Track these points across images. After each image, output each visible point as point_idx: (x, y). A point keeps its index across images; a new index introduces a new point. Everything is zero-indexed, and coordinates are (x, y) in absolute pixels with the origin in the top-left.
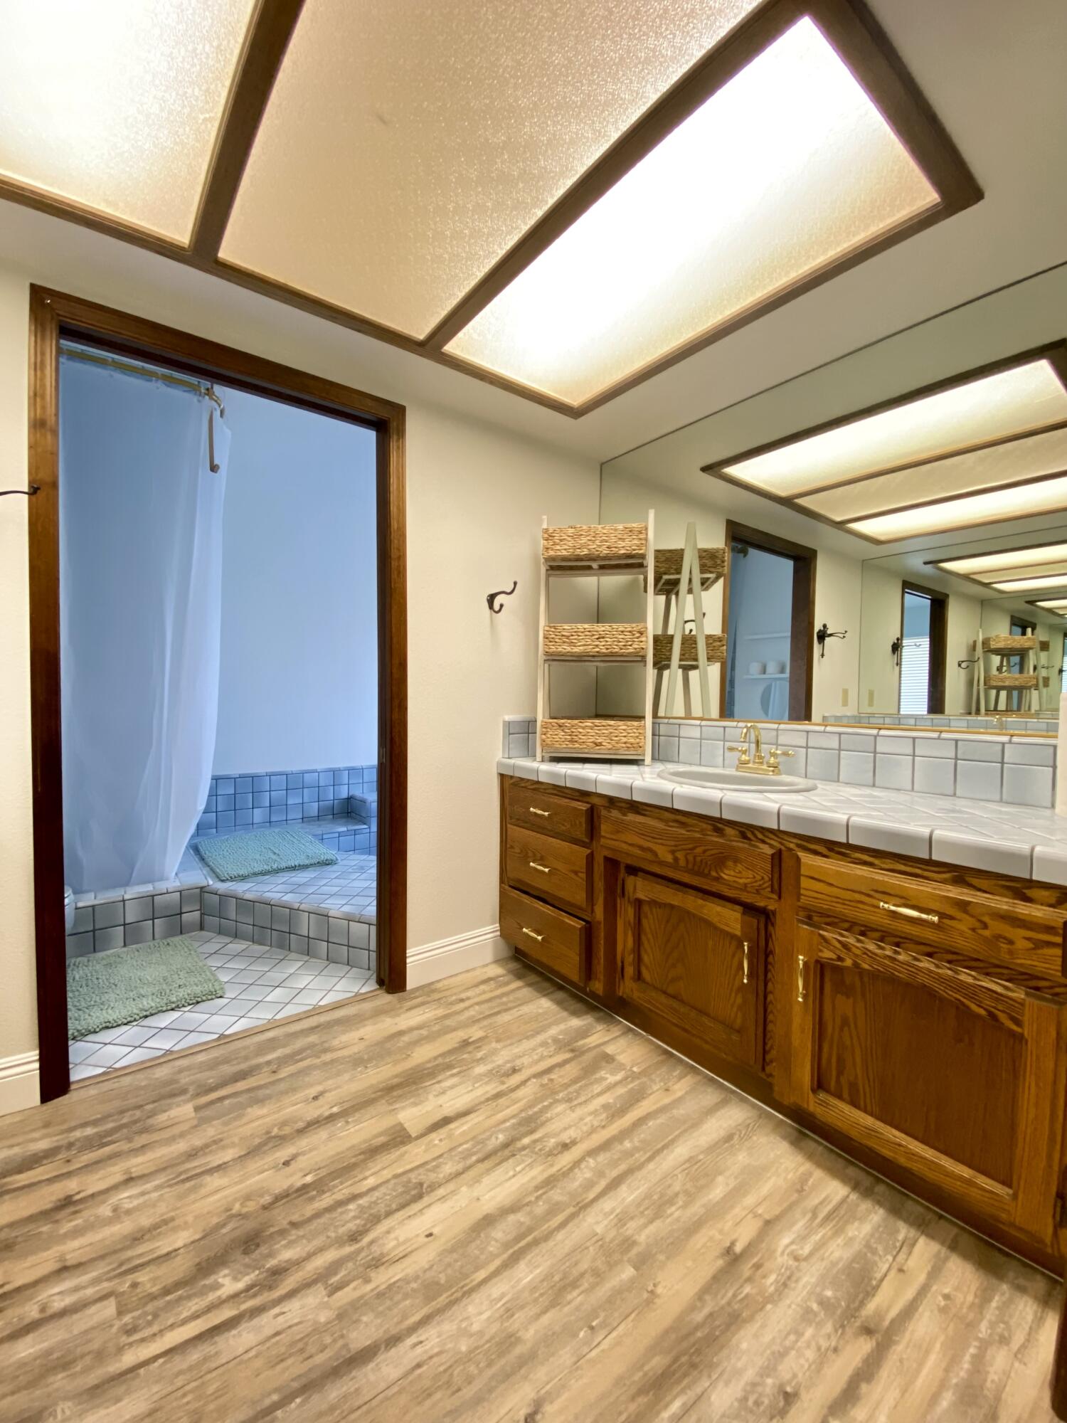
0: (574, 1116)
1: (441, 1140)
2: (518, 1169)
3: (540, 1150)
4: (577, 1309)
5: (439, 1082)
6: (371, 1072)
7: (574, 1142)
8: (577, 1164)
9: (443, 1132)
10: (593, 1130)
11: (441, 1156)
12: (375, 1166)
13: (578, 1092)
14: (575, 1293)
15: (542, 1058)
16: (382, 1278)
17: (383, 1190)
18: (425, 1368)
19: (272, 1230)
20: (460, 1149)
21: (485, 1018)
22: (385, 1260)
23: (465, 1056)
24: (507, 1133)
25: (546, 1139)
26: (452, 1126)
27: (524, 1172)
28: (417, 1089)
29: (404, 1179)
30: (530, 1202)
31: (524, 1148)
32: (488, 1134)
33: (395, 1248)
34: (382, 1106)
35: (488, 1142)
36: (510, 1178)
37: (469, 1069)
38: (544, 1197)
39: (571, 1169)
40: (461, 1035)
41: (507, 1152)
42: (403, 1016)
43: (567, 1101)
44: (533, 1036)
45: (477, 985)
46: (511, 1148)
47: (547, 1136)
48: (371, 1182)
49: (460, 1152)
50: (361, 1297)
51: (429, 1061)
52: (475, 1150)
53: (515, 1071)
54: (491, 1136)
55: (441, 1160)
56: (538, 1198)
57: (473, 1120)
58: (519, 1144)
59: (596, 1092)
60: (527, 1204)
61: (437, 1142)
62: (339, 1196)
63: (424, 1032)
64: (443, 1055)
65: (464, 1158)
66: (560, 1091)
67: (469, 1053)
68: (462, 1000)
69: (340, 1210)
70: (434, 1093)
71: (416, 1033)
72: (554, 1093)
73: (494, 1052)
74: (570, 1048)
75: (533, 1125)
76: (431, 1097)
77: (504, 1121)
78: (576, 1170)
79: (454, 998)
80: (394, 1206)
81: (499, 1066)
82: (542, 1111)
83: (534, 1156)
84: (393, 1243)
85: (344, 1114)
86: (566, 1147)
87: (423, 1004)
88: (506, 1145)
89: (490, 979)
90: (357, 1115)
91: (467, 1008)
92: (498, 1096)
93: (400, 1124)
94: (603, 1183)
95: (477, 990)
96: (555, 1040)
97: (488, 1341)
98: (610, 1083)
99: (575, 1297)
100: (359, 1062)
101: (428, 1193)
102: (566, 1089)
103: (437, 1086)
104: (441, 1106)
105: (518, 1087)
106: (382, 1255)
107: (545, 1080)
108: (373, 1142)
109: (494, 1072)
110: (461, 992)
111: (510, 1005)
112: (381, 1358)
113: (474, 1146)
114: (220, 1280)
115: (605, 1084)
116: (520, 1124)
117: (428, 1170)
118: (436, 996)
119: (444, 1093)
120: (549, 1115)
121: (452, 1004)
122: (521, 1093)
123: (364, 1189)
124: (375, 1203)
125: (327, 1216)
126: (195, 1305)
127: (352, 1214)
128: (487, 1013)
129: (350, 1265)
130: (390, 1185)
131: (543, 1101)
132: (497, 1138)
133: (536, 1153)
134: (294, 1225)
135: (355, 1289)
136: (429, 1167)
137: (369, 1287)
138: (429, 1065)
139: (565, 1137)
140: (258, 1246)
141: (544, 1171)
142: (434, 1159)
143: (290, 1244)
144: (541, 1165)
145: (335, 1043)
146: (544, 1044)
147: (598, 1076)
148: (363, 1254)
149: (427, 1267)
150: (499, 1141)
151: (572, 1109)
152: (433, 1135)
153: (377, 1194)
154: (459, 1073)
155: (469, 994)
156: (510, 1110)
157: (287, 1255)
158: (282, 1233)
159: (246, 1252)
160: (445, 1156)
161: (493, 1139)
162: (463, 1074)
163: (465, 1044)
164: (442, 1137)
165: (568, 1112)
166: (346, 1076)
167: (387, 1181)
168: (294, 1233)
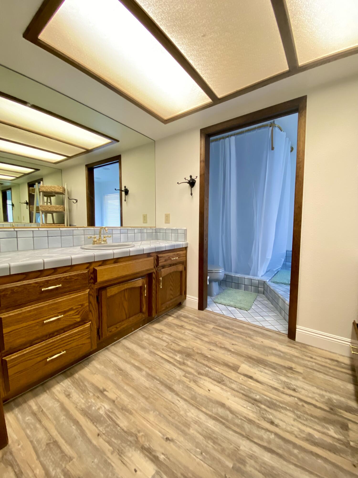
0: (292, 422)
1: (242, 379)
2: (248, 408)
3: (263, 413)
4: (206, 446)
5: (264, 368)
6: (252, 350)
7: (277, 426)
8: (267, 430)
9: (246, 378)
10: (291, 433)
11: (236, 382)
12: (222, 367)
13: (307, 420)
14: (212, 444)
15: (313, 398)
16: (192, 385)
17: (216, 373)
18: (173, 405)
19: (193, 357)
20: (243, 386)
21: (311, 369)
22: (197, 383)
23: (284, 371)
24: (261, 399)
25: (269, 414)
26: (250, 380)
27: (248, 410)
28: (256, 364)
29: (222, 376)
30: (238, 417)
31: (259, 407)
32: (255, 392)
33: (202, 384)
34: (242, 359)
35: (252, 394)
36: (243, 406)
37: (279, 375)
38: (243, 421)
39: (263, 428)
40: (293, 365)
41: (253, 401)
42: (283, 346)
43: (297, 416)
44: (322, 390)
45: (326, 358)
46: (255, 402)
47: (271, 414)
48: (217, 369)
49: (242, 387)
50: (185, 383)
51: (271, 362)
52: (246, 391)
53: (294, 390)
54: (256, 394)
55: (235, 383)
56: (241, 419)
57: (258, 385)
58: (259, 404)
59: (315, 427)
60: (236, 416)
61: (241, 378)
62: (208, 365)
63: (282, 354)
64: (277, 364)
65: (240, 389)
66: (299, 411)
67: (287, 371)
68: (312, 358)
69: (205, 367)
70: (259, 370)
71: (280, 353)
72: (297, 409)
73: (297, 379)
74: (332, 407)
75: (272, 406)
76: (257, 369)
77: (266, 396)
78: (263, 431)
79: (310, 355)
80: (213, 378)
81: (291, 384)
82: (282, 408)
83: (258, 412)
84: (202, 383)
85: (233, 352)
86: (272, 423)
87: (295, 348)
88: (255, 400)
89: (337, 361)
90: (235, 355)
91: (309, 361)
92: (276, 389)
93: (240, 366)
94: (265, 444)
95: (324, 360)
96: (330, 400)
97: (185, 419)
98: (328, 433)
99: (210, 444)
100: (253, 346)
101: (222, 384)
102: (305, 414)
103: (263, 369)
104: (255, 374)
105: (287, 394)
106: (198, 382)
107: (300, 403)
108: (229, 363)
109: (286, 383)
110: (316, 355)
111: (330, 374)
112: (173, 394)
113: (247, 390)
114: (178, 356)
115: (325, 430)
116: (269, 401)
117: (229, 381)
118: (303, 349)
119: (261, 372)
120: (282, 411)
121: (306, 356)
122: (284, 396)
123: (213, 368)
124: (211, 373)
125: (202, 365)
126: (171, 355)
127: (205, 370)
128: (314, 368)
129: (192, 376)
130: (218, 374)
131: (288, 406)
132: (256, 396)
133: (260, 412)
134: (196, 360)
135: (187, 380)
136: (230, 380)
137: (188, 383)
138: (269, 363)
139: (276, 421)
140: (188, 357)
141: (254, 418)
142: (234, 381)
143: (191, 362)
144: (257, 416)
145: (255, 338)
146: (322, 396)
147: (327, 425)
148: (196, 377)
149: (200, 394)
150: (256, 397)
151: (295, 420)
152: (242, 376)
153: (214, 372)
154: (275, 373)
155: (317, 358)
156: (273, 396)
157: (189, 363)
158: (193, 359)
159: (186, 356)
160: (237, 383)
161: (255, 395)
162: (274, 374)
163: (291, 368)
164: (243, 379)
165: (292, 419)
166: (245, 346)
167: (219, 372)
168: (195, 362)
